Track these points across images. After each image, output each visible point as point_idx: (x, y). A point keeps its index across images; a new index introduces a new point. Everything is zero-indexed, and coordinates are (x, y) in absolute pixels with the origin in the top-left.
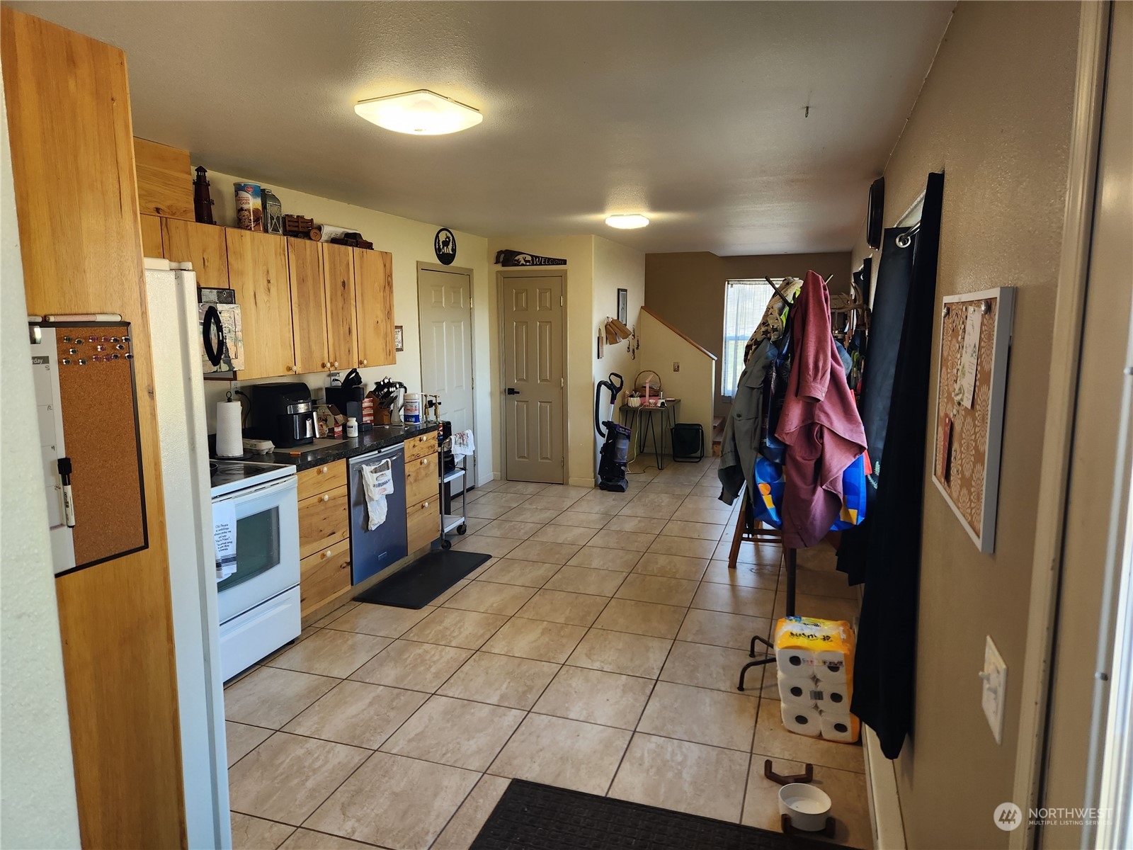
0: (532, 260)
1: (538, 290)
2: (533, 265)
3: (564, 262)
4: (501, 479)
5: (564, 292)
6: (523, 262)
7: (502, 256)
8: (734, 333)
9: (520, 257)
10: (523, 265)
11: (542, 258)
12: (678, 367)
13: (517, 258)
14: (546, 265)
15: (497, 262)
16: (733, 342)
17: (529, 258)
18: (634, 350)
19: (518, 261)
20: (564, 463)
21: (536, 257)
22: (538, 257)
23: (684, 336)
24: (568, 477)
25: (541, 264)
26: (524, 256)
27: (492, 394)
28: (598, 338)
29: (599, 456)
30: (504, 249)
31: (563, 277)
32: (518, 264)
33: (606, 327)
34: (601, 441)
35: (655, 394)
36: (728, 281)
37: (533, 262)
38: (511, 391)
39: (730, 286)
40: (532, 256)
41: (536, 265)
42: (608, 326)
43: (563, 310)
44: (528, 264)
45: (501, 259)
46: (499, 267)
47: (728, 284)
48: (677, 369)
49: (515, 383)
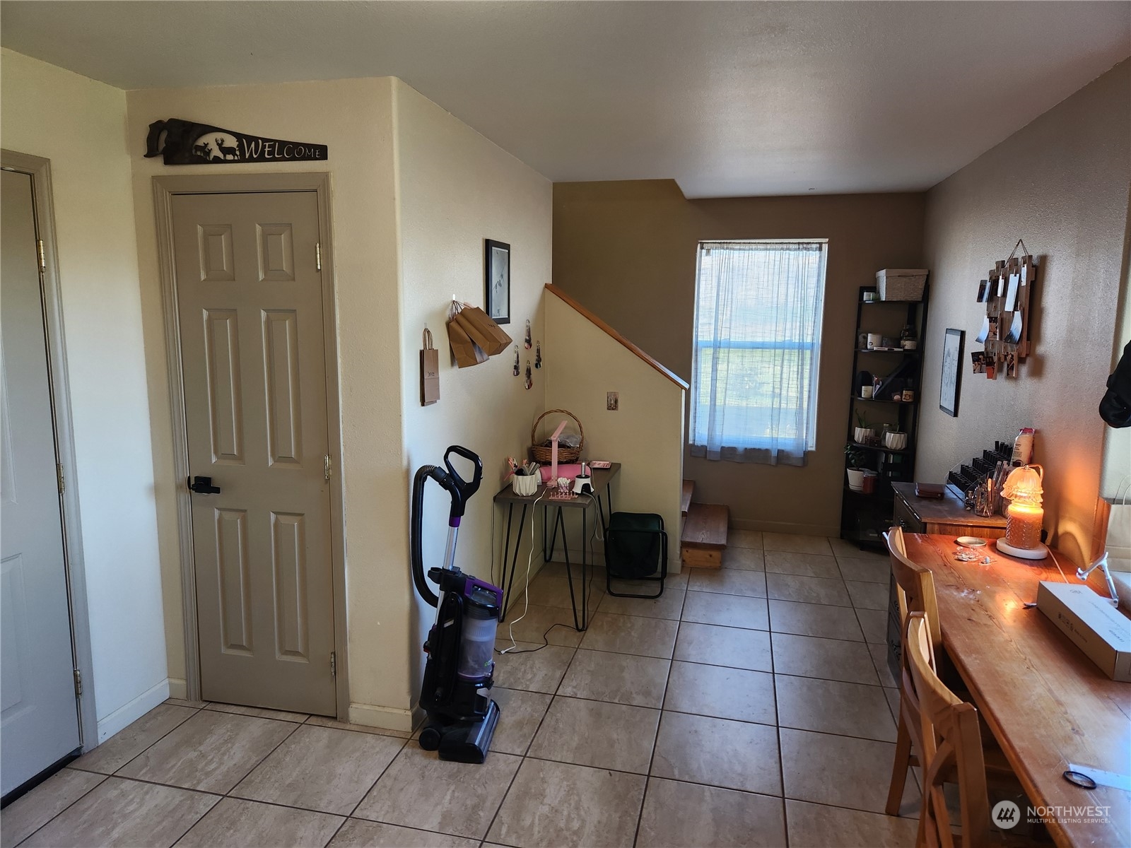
0: (241, 146)
1: (258, 228)
2: (243, 160)
3: (320, 152)
4: (188, 698)
5: (323, 236)
6: (216, 152)
7: (164, 136)
8: (712, 337)
9: (210, 140)
10: (217, 160)
11: (264, 140)
12: (616, 401)
13: (201, 142)
14: (274, 160)
15: (151, 154)
16: (710, 351)
17: (231, 142)
18: (529, 372)
19: (205, 150)
20: (335, 665)
21: (251, 139)
22: (256, 139)
23: (628, 342)
24: (348, 703)
25: (261, 159)
26: (219, 135)
27: (157, 490)
28: (422, 353)
29: (425, 656)
30: (165, 117)
31: (318, 191)
32: (203, 157)
33: (448, 325)
34: (430, 615)
35: (571, 457)
36: (702, 244)
37: (243, 153)
38: (202, 485)
39: (704, 251)
40: (238, 136)
41: (251, 160)
42: (453, 324)
43: (324, 278)
44: (230, 157)
45: (162, 145)
46: (157, 167)
47: (702, 248)
48: (613, 406)
49: (211, 465)
